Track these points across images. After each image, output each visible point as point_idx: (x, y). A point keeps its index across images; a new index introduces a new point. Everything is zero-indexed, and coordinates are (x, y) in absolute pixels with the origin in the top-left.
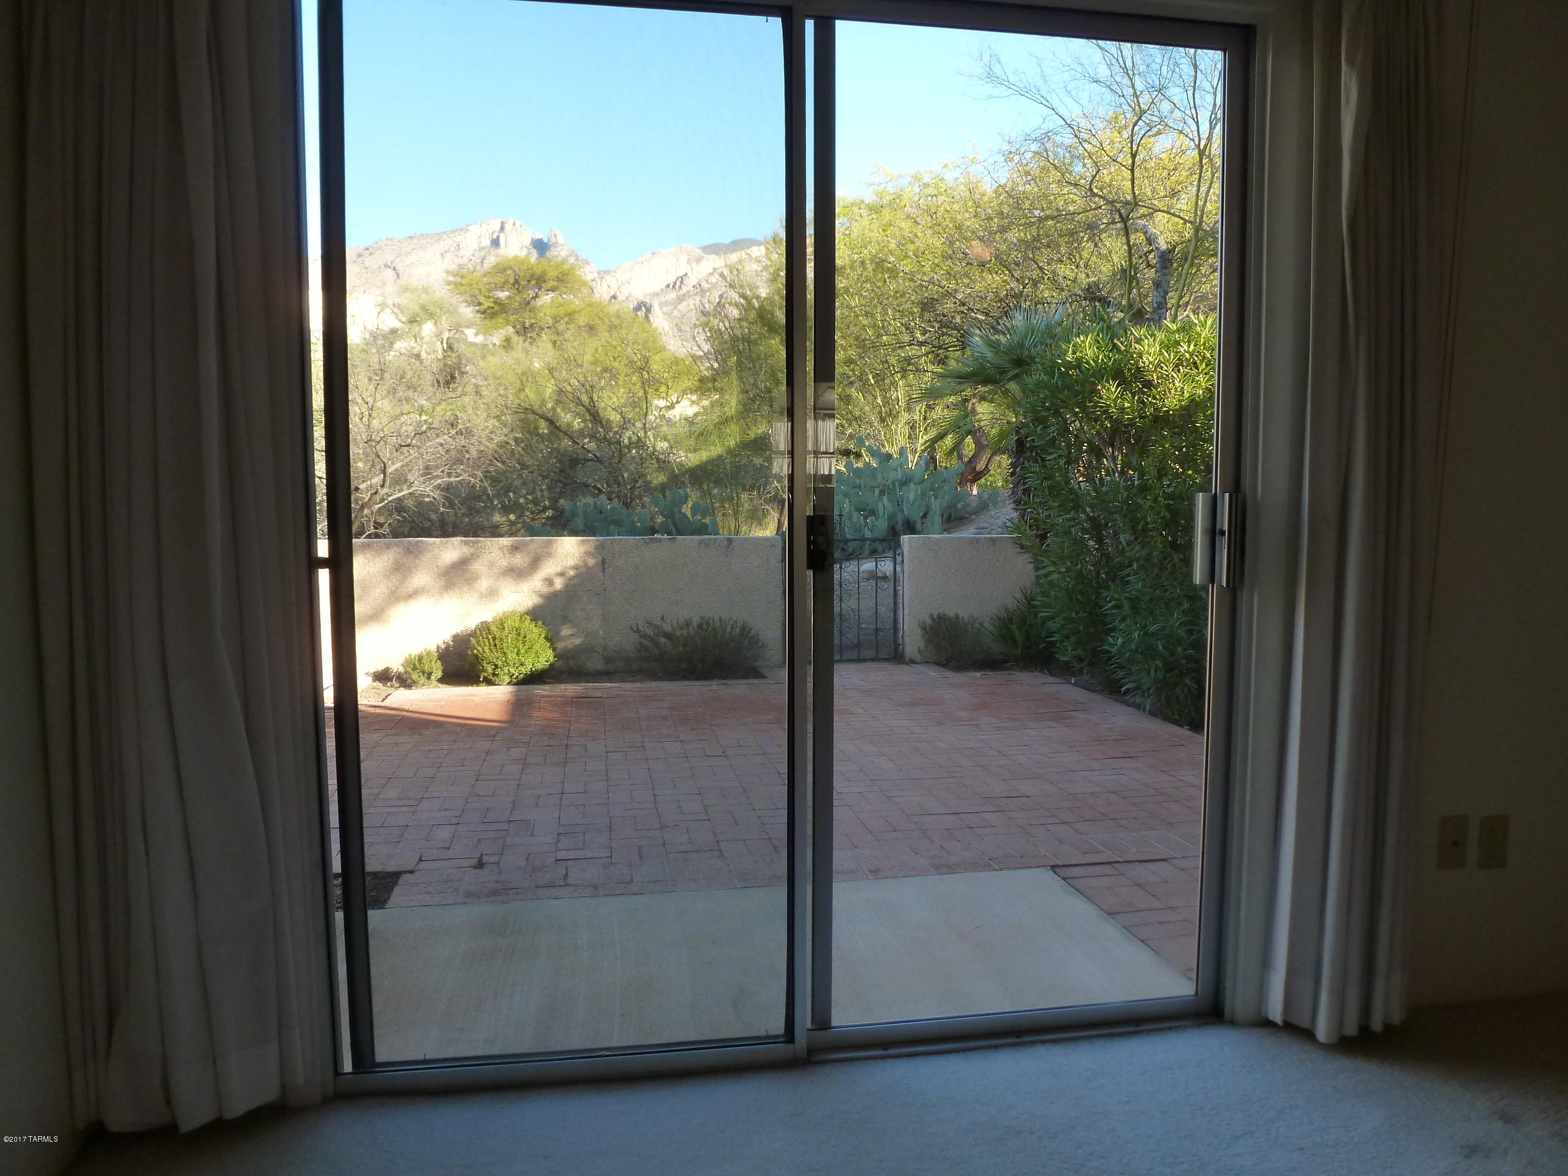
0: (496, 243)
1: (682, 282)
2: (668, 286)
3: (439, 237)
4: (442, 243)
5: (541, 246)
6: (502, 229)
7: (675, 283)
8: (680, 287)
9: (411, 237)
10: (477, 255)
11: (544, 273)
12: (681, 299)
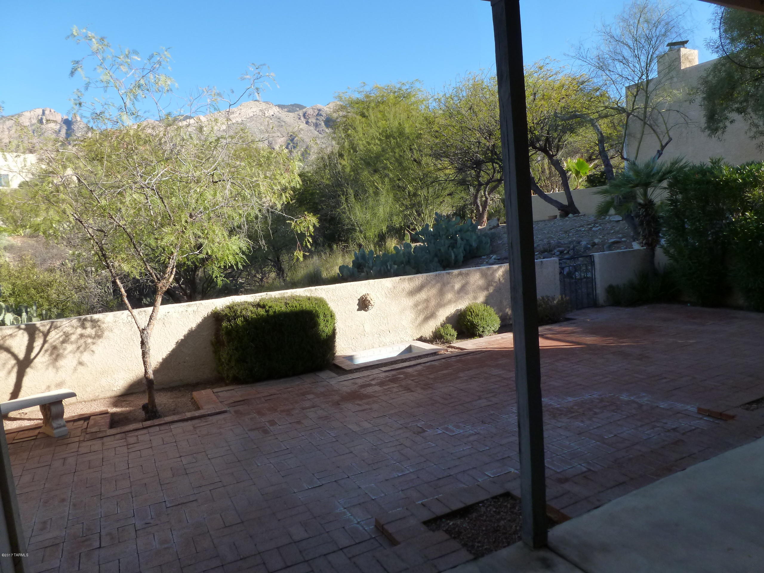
0: (41, 122)
5: (68, 123)
6: (43, 114)
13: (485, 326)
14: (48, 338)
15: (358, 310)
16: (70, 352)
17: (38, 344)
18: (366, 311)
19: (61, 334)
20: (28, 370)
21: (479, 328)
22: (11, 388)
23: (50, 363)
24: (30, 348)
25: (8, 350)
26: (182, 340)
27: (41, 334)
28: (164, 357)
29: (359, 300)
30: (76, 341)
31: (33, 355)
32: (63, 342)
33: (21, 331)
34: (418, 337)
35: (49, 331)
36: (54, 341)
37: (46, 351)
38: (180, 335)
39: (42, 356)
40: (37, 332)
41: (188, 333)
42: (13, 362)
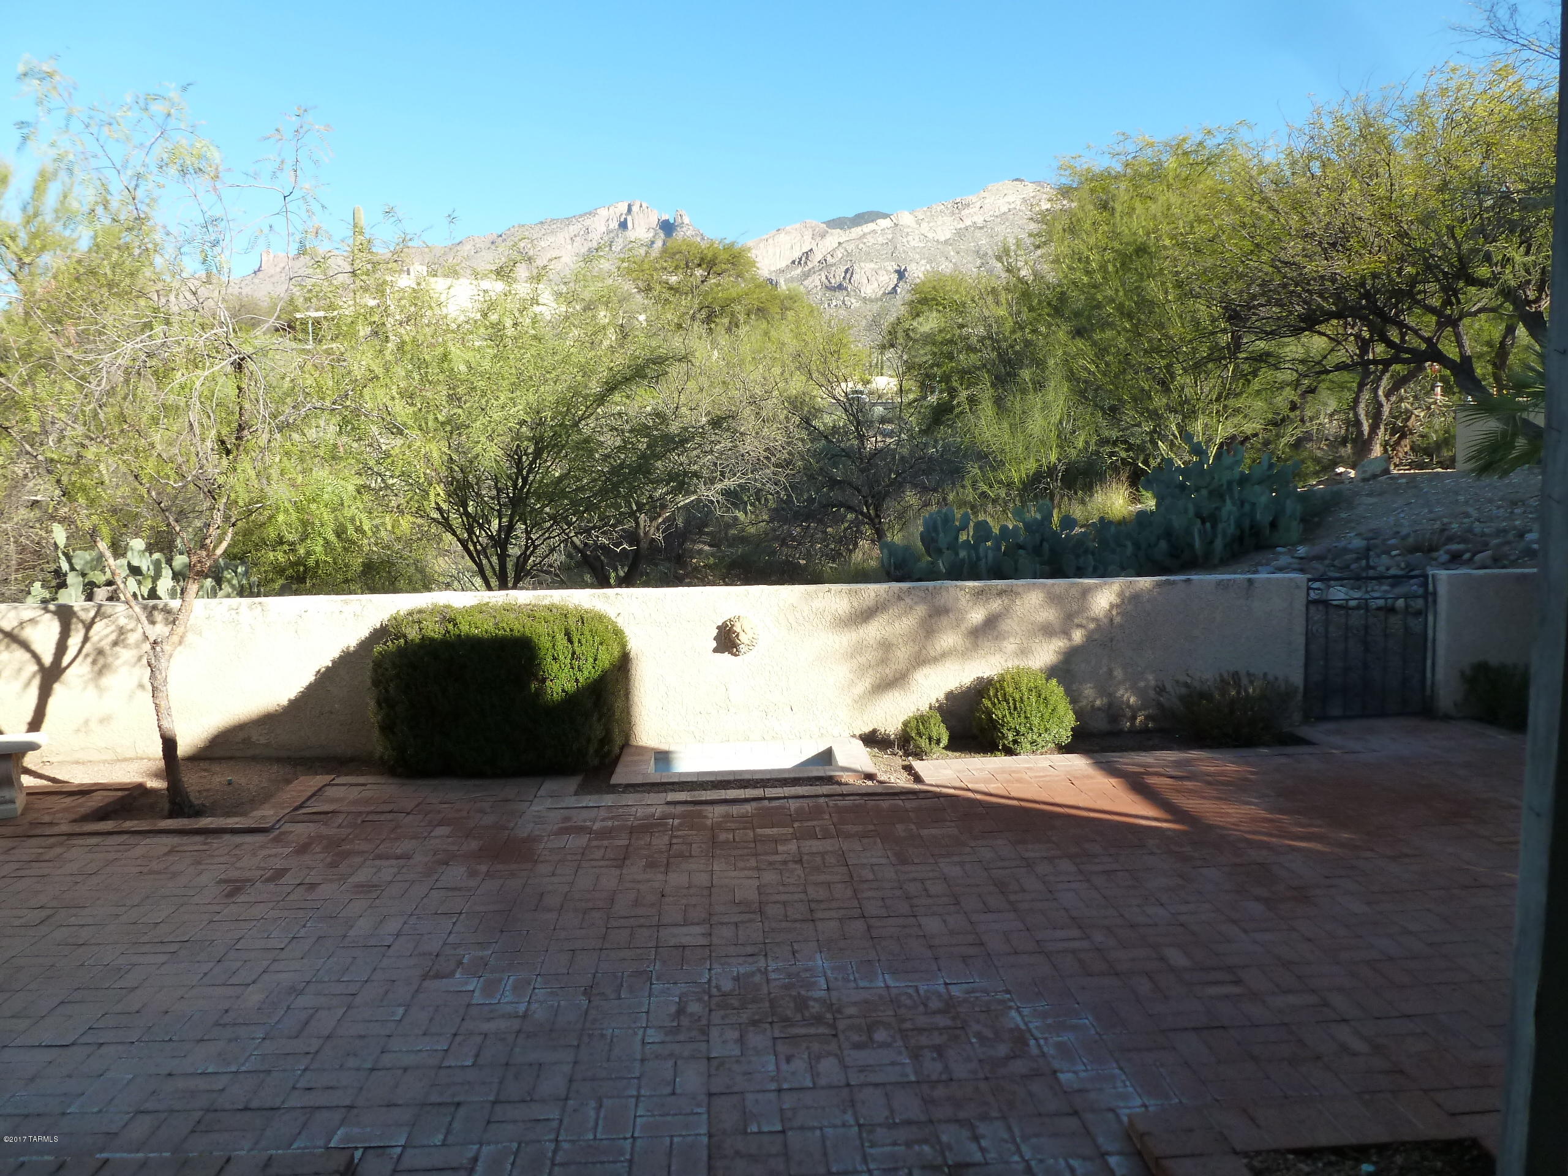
0: (623, 225)
1: (807, 258)
2: (793, 262)
3: (568, 221)
4: (571, 228)
5: (667, 227)
6: (629, 210)
7: (801, 259)
8: (806, 263)
9: (542, 223)
10: (606, 239)
11: (715, 257)
12: (806, 275)
13: (1023, 730)
14: (92, 633)
15: (715, 650)
16: (125, 663)
17: (74, 642)
18: (736, 655)
19: (113, 627)
20: (57, 687)
21: (1005, 731)
22: (28, 715)
23: (92, 679)
24: (61, 648)
25: (25, 646)
26: (328, 668)
27: (80, 626)
28: (292, 697)
29: (718, 628)
30: (137, 646)
31: (65, 661)
32: (115, 643)
33: (48, 616)
34: (867, 729)
35: (93, 622)
36: (101, 640)
37: (87, 655)
38: (325, 659)
39: (80, 665)
40: (74, 620)
41: (341, 656)
42: (35, 668)
